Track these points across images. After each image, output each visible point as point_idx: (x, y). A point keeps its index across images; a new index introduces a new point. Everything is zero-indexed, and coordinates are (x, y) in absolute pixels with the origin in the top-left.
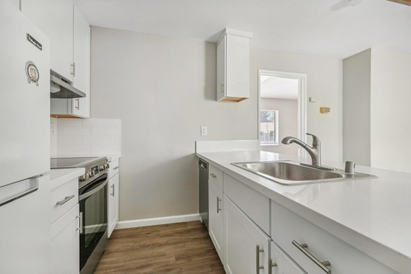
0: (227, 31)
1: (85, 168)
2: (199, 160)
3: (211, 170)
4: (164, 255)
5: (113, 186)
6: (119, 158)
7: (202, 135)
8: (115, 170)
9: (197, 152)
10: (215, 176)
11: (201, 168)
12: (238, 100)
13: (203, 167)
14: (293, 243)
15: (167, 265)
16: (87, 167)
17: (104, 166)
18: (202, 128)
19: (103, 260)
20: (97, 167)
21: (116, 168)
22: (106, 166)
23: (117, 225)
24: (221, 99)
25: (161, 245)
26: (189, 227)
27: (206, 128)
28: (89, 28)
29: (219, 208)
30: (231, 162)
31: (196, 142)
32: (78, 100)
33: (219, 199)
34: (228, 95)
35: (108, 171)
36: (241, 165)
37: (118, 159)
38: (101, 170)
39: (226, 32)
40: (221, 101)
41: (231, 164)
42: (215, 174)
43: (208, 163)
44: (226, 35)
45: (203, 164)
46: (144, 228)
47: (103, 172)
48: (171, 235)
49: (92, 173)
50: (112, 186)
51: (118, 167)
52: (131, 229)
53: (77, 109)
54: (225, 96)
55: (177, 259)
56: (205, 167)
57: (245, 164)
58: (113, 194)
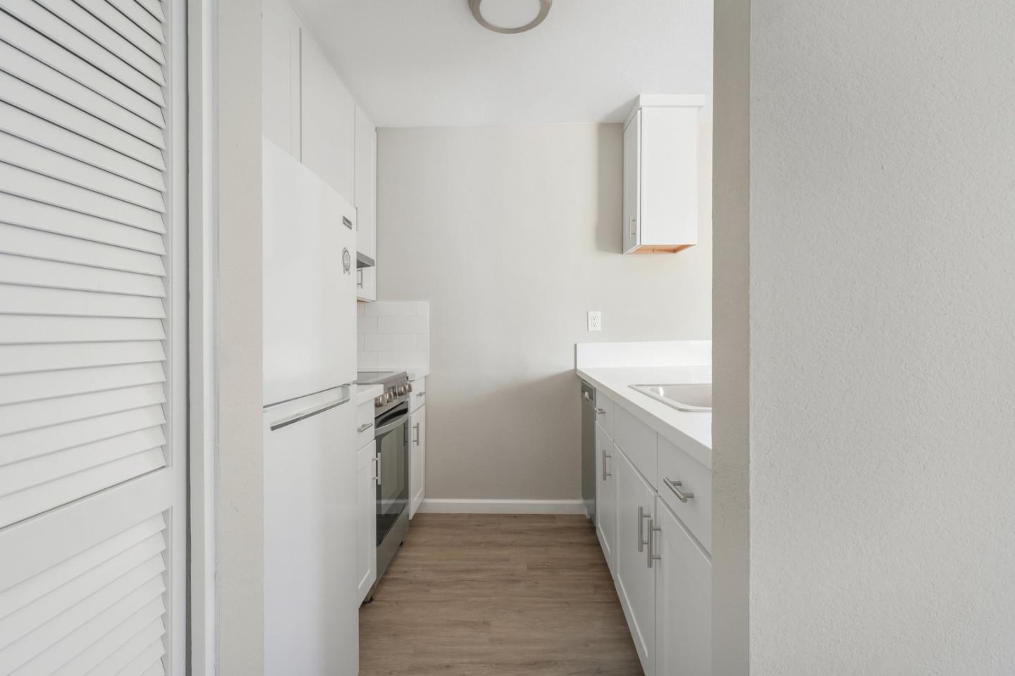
0: (642, 102)
1: (382, 386)
2: (582, 383)
3: (600, 403)
4: (508, 560)
5: (417, 427)
6: (426, 377)
7: (590, 329)
8: (419, 397)
9: (578, 368)
10: (604, 413)
11: (584, 400)
12: (675, 250)
13: (588, 398)
14: (665, 481)
15: (512, 575)
16: (385, 383)
17: (405, 388)
18: (591, 314)
19: (403, 554)
20: (394, 388)
21: (421, 395)
22: (407, 387)
23: (422, 505)
24: (630, 251)
25: (501, 546)
26: (560, 524)
27: (599, 314)
28: (375, 133)
29: (608, 471)
30: (630, 384)
31: (576, 346)
32: (361, 270)
33: (607, 454)
34: (644, 243)
35: (408, 397)
36: (647, 390)
37: (424, 379)
38: (401, 394)
39: (641, 104)
40: (633, 253)
41: (629, 386)
42: (604, 409)
43: (595, 389)
44: (641, 109)
45: (588, 391)
46: (471, 516)
47: (402, 399)
48: (521, 533)
49: (390, 396)
50: (416, 425)
51: (425, 393)
52: (448, 515)
53: (360, 286)
54: (638, 244)
55: (530, 569)
56: (590, 397)
57: (655, 387)
58: (417, 441)
